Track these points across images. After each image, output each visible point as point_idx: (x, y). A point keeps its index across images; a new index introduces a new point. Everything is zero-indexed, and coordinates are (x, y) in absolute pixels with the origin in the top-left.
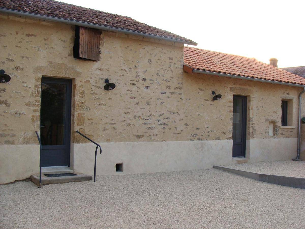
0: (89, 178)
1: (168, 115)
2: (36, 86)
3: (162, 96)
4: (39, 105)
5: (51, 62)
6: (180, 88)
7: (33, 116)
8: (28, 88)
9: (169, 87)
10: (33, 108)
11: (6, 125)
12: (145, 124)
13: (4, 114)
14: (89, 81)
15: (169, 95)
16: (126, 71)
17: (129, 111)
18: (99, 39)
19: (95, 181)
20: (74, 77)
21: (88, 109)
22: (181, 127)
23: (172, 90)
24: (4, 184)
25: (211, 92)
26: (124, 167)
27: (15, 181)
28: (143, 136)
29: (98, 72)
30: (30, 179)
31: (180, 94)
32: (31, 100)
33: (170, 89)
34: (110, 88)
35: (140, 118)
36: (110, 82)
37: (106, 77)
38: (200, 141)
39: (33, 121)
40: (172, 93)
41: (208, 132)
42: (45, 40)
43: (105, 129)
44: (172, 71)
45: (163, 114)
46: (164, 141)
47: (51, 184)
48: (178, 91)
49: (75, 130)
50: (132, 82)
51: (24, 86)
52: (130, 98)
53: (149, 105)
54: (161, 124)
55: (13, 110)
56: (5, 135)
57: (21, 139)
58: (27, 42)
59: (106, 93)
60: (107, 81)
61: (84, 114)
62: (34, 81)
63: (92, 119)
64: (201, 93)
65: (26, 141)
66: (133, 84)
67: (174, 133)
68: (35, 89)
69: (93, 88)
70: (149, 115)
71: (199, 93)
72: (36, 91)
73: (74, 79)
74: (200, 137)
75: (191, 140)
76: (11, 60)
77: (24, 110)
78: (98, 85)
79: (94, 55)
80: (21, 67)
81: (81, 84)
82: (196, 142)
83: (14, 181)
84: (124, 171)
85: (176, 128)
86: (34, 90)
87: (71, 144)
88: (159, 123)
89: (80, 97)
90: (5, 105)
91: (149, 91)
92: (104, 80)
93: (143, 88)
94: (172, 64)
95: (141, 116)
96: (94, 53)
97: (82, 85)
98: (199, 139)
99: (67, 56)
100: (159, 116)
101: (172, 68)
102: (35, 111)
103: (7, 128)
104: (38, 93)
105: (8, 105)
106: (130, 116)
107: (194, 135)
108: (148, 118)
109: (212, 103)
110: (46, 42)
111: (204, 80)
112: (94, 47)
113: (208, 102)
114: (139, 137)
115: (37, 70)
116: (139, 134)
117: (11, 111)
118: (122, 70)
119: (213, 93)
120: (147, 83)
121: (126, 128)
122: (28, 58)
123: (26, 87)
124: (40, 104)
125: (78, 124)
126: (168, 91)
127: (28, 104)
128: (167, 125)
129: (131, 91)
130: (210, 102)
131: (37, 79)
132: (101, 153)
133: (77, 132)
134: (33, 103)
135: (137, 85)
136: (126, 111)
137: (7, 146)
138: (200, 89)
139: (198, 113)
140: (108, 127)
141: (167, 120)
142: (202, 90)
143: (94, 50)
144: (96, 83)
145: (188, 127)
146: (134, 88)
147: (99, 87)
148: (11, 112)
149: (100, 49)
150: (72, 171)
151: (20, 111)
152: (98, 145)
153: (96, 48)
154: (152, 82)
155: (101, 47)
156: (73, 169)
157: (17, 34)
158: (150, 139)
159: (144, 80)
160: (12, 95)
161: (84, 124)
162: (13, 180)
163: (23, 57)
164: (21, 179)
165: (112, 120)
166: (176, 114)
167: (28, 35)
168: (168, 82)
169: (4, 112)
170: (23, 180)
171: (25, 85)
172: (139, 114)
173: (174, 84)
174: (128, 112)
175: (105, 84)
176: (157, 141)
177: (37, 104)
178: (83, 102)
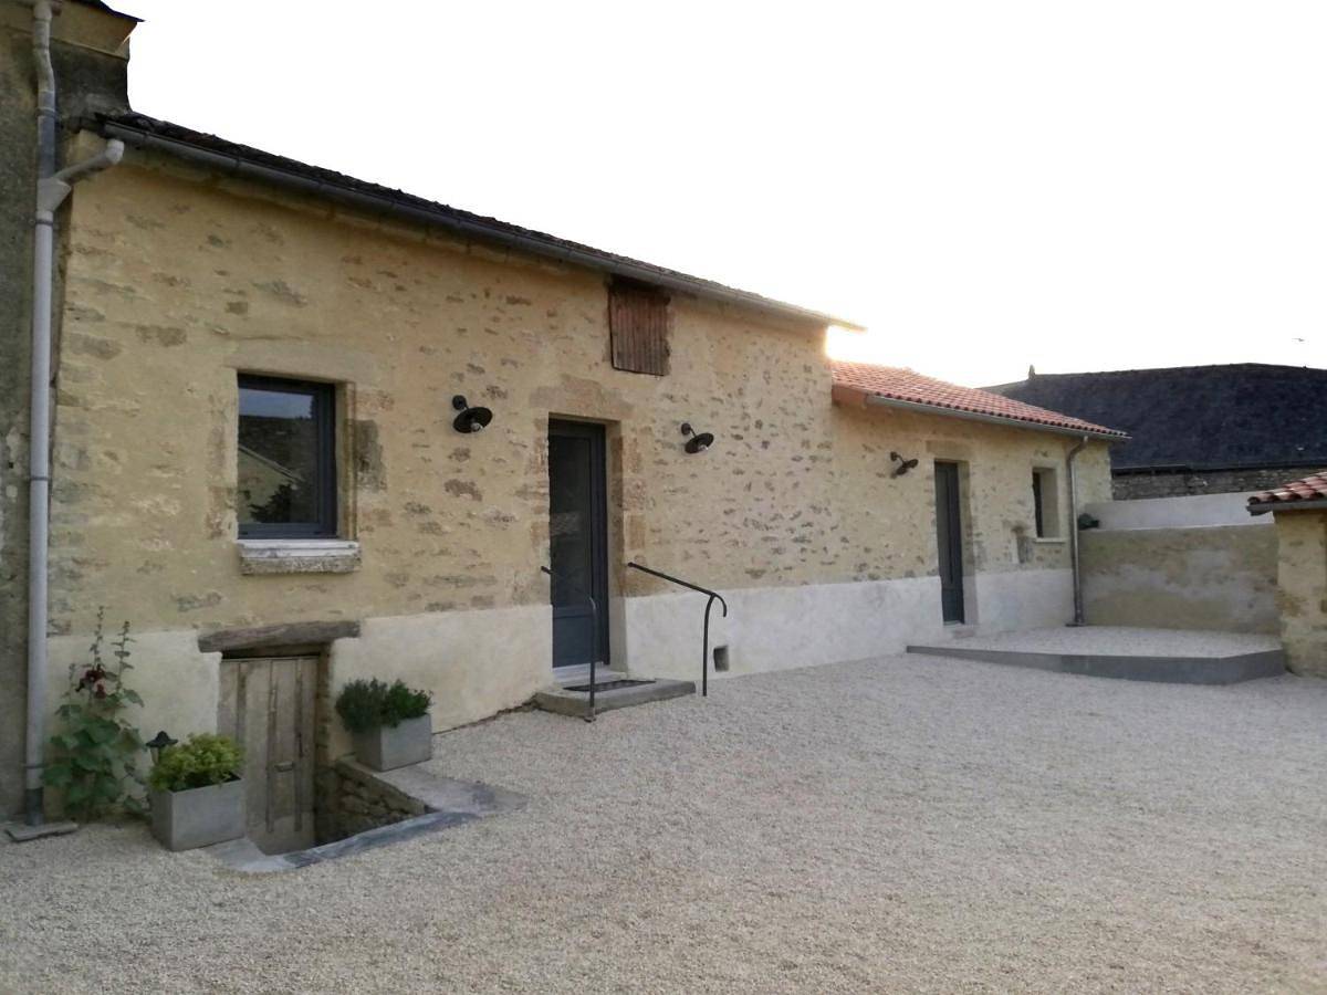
0: (688, 688)
1: (808, 516)
2: (538, 442)
3: (796, 466)
4: (544, 494)
5: (567, 377)
6: (828, 446)
7: (535, 527)
8: (520, 449)
9: (806, 444)
10: (533, 503)
11: (474, 552)
12: (766, 539)
13: (469, 521)
14: (650, 429)
15: (809, 464)
16: (721, 401)
17: (732, 506)
18: (664, 316)
19: (705, 694)
20: (611, 417)
21: (651, 502)
22: (835, 547)
23: (814, 451)
24: (474, 724)
25: (887, 457)
26: (731, 656)
27: (500, 712)
28: (763, 572)
29: (666, 404)
30: (536, 704)
31: (829, 460)
32: (528, 482)
33: (808, 447)
35: (757, 525)
37: (682, 419)
38: (876, 582)
39: (535, 538)
40: (813, 459)
41: (889, 558)
42: (551, 315)
43: (687, 557)
44: (810, 401)
45: (800, 513)
46: (806, 583)
48: (825, 453)
49: (627, 562)
50: (735, 432)
51: (511, 442)
52: (734, 472)
53: (772, 490)
54: (796, 540)
55: (488, 508)
56: (471, 581)
57: (509, 591)
58: (512, 320)
59: (686, 461)
61: (642, 517)
62: (533, 428)
63: (660, 531)
64: (869, 457)
65: (520, 598)
66: (738, 437)
67: (823, 563)
68: (536, 451)
69: (659, 446)
70: (772, 516)
71: (864, 457)
72: (539, 455)
73: (616, 423)
74: (871, 571)
75: (856, 579)
76: (477, 368)
77: (515, 508)
78: (667, 439)
79: (653, 360)
80: (502, 389)
81: (633, 436)
82: (866, 584)
83: (495, 714)
84: (731, 668)
85: (825, 549)
86: (533, 453)
87: (613, 601)
88: (793, 537)
89: (633, 471)
90: (468, 496)
91: (768, 454)
92: (680, 426)
93: (757, 446)
94: (811, 384)
95: (758, 519)
96: (653, 353)
97: (635, 440)
98: (873, 578)
99: (599, 361)
100: (792, 519)
101: (812, 394)
102: (538, 511)
103: (477, 561)
104: (543, 463)
105: (477, 496)
106: (737, 520)
107: (862, 567)
108: (772, 524)
109: (892, 482)
110: (553, 321)
111: (873, 424)
112: (653, 338)
113: (883, 480)
114: (756, 574)
115: (538, 396)
116: (757, 568)
117: (485, 512)
118: (714, 399)
119: (894, 456)
120: (765, 433)
121: (729, 551)
122: (514, 363)
123: (515, 444)
124: (547, 490)
125: (633, 545)
126: (805, 454)
127: (523, 493)
128: (809, 541)
129: (734, 455)
130: (888, 480)
131: (537, 423)
132: (725, 615)
133: (631, 565)
134: (534, 490)
135: (745, 440)
136: (728, 506)
137: (477, 612)
138: (866, 448)
139: (866, 509)
140: (694, 549)
141: (809, 529)
142: (871, 451)
143: (653, 348)
144: (664, 434)
145: (847, 545)
146: (740, 447)
147: (671, 446)
148: (485, 515)
149: (667, 343)
150: (623, 676)
151: (504, 513)
152: (713, 595)
153: (658, 343)
154: (774, 430)
155: (669, 339)
156: (625, 669)
157: (487, 295)
158: (780, 578)
159: (759, 425)
160: (486, 468)
161: (643, 544)
162: (491, 711)
163: (504, 363)
164: (512, 706)
165: (701, 531)
166: (823, 514)
167: (513, 301)
168: (805, 429)
169: (470, 515)
170: (517, 709)
171: (514, 438)
172: (753, 515)
173: (816, 434)
174: (732, 511)
176: (792, 584)
177: (542, 491)
178: (640, 483)
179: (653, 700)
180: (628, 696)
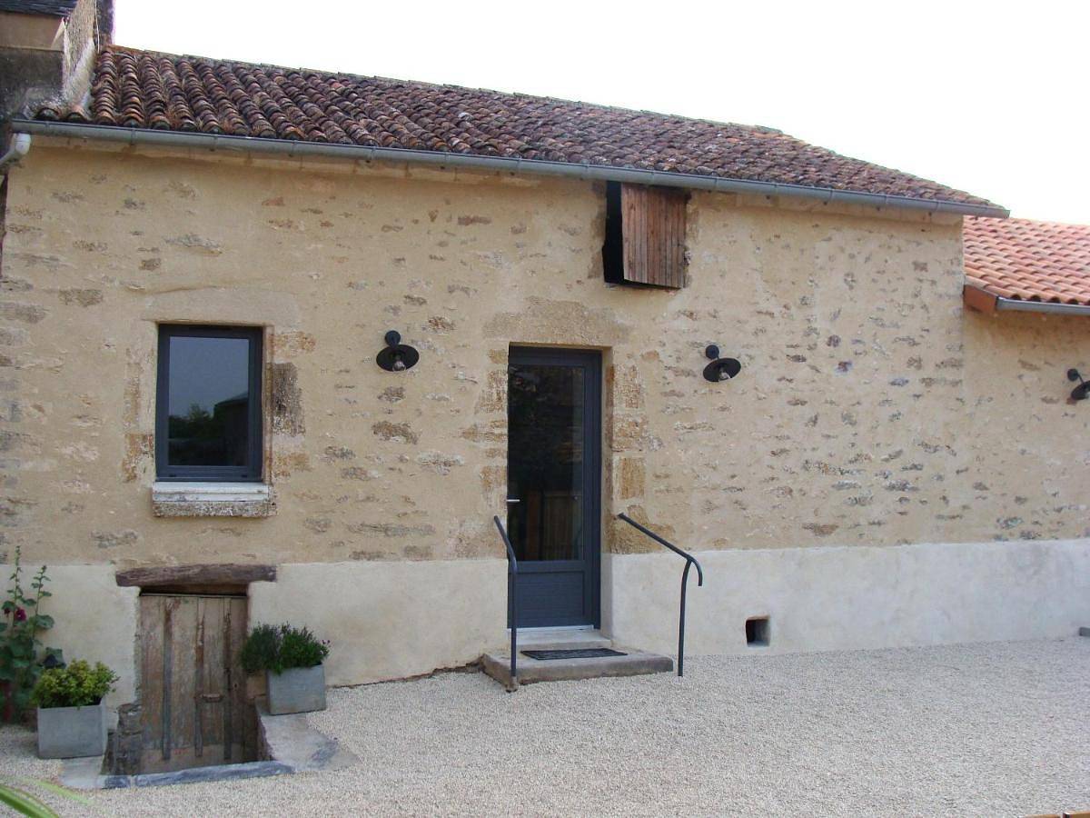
0: (663, 666)
1: (918, 456)
2: (493, 377)
3: (894, 392)
4: (502, 435)
5: (535, 301)
6: (956, 364)
7: (486, 472)
8: (468, 386)
9: (916, 363)
10: (485, 445)
11: (407, 499)
12: (841, 487)
13: (402, 465)
14: (656, 355)
15: (918, 388)
16: (771, 315)
17: (787, 445)
18: (684, 218)
19: (680, 674)
20: (606, 345)
21: (655, 444)
22: (961, 494)
23: (929, 371)
24: (405, 680)
25: (1062, 375)
26: (774, 629)
27: (436, 671)
28: (834, 527)
29: (683, 324)
30: (480, 666)
31: (956, 383)
32: (478, 421)
33: (919, 367)
34: (724, 375)
35: (824, 469)
36: (723, 355)
37: (708, 339)
38: (1031, 542)
39: (487, 485)
40: (928, 382)
41: (1059, 510)
42: (516, 231)
43: (709, 507)
44: (924, 307)
45: (899, 453)
46: (906, 542)
47: (544, 679)
48: (950, 374)
49: (616, 512)
50: (793, 352)
51: (457, 378)
52: (789, 402)
53: (853, 424)
54: (892, 487)
55: (426, 452)
56: (403, 531)
57: (452, 542)
58: (463, 242)
59: (711, 391)
60: (712, 351)
61: (641, 460)
62: (488, 361)
63: (667, 476)
64: (1030, 377)
65: (467, 549)
66: (798, 359)
67: (940, 517)
68: (491, 387)
69: (670, 375)
70: (852, 457)
71: (1020, 377)
72: (494, 391)
73: (609, 349)
74: (1027, 527)
75: (998, 538)
76: (418, 299)
77: (460, 452)
78: (682, 365)
79: (669, 271)
80: (448, 320)
81: (631, 363)
82: (1016, 544)
83: (431, 672)
84: (772, 643)
85: (944, 498)
86: (486, 389)
87: (604, 556)
88: (887, 483)
89: (630, 405)
90: (401, 439)
91: (850, 376)
92: (703, 350)
93: (830, 369)
94: (926, 286)
95: (826, 460)
96: (669, 262)
97: (634, 368)
98: (1027, 536)
99: (584, 277)
100: (886, 460)
101: (927, 297)
102: (492, 453)
103: (409, 509)
104: (499, 399)
105: (411, 438)
106: (792, 462)
107: (1007, 523)
108: (851, 467)
109: (1070, 409)
110: (520, 238)
111: (1038, 332)
112: (669, 243)
113: (1054, 407)
114: (821, 530)
115: (493, 327)
116: (821, 522)
117: (421, 456)
118: (760, 312)
119: (1073, 375)
120: (844, 352)
121: (777, 501)
122: (466, 290)
123: (462, 381)
124: (505, 431)
125: (626, 493)
126: (914, 376)
127: (471, 434)
128: (914, 489)
129: (791, 381)
130: (1062, 407)
131: (494, 356)
132: (700, 584)
133: (622, 516)
134: (487, 430)
135: (809, 361)
136: (777, 446)
137: (410, 563)
138: (1024, 364)
139: (1021, 447)
140: (721, 498)
141: (914, 473)
142: (1032, 367)
143: (669, 256)
144: (679, 359)
145: (984, 493)
146: (802, 371)
147: (688, 374)
148: (420, 459)
149: (686, 249)
150: (606, 643)
151: (446, 457)
152: (690, 560)
153: (675, 248)
154: (859, 348)
155: (689, 243)
156: (609, 636)
157: (433, 219)
158: (858, 535)
159: (833, 341)
160: (423, 408)
161: (642, 492)
162: (428, 669)
163: (451, 290)
164: (452, 665)
165: (733, 477)
166: (944, 453)
167: (466, 221)
168: (915, 344)
169: (401, 460)
170: (458, 670)
171: (460, 374)
172: (821, 455)
173: (935, 348)
174: (783, 451)
175: (707, 362)
176: (881, 543)
177: (497, 431)
178: (640, 421)
179: (604, 675)
180: (571, 669)
